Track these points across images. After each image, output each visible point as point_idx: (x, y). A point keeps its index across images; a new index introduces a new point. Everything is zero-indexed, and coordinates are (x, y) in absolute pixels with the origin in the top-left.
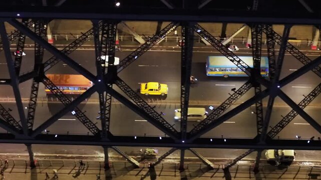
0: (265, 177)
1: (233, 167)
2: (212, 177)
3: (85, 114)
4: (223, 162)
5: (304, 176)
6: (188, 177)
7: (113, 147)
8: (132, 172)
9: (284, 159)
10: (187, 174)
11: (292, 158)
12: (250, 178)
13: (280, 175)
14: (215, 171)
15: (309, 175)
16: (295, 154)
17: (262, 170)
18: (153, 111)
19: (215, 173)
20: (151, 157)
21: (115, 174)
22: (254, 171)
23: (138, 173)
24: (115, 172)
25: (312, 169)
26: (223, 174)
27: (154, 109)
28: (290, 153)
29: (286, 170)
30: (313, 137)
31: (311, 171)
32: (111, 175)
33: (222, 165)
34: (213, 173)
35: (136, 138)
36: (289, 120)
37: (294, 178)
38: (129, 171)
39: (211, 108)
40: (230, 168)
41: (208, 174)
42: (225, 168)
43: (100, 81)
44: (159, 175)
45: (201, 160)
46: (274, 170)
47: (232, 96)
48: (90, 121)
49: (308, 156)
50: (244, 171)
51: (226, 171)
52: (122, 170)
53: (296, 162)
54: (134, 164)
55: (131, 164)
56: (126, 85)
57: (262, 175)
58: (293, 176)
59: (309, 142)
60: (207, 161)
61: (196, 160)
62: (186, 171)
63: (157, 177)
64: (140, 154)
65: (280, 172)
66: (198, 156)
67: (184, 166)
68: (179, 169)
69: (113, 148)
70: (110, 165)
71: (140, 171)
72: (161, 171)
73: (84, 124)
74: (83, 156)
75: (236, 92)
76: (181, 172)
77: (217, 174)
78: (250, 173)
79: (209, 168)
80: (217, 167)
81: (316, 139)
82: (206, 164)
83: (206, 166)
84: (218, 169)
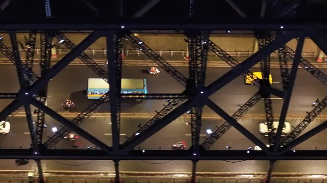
36: (224, 130)
47: (166, 107)
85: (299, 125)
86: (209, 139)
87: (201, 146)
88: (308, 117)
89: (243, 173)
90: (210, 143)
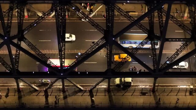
0: (114, 95)
1: (95, 89)
2: (82, 95)
3: (4, 59)
4: (89, 86)
5: (138, 94)
6: (67, 96)
7: (21, 78)
8: (34, 94)
9: (126, 84)
10: (67, 94)
11: (131, 83)
12: (105, 95)
13: (123, 94)
14: (84, 92)
15: (141, 93)
16: (132, 81)
17: (113, 91)
18: (45, 57)
19: (84, 93)
20: (45, 84)
21: (24, 95)
22: (108, 91)
23: (38, 94)
24: (24, 94)
25: (142, 89)
26: (89, 94)
27: (45, 55)
28: (129, 80)
29: (127, 91)
30: (141, 70)
31: (142, 91)
32: (22, 95)
33: (88, 88)
34: (83, 93)
35: (33, 73)
37: (132, 95)
38: (32, 93)
39: (79, 54)
40: (93, 90)
41: (80, 94)
42: (90, 90)
43: (6, 38)
44: (50, 95)
45: (75, 85)
46: (120, 91)
47: (92, 46)
48: (7, 63)
49: (141, 82)
50: (101, 92)
51: (91, 92)
52: (29, 92)
53: (133, 86)
54: (35, 89)
55: (33, 89)
56: (29, 41)
57: (112, 94)
58: (131, 94)
59: (138, 73)
60: (79, 86)
61: (72, 86)
62: (66, 92)
63: (49, 96)
64: (39, 83)
65: (123, 92)
66: (73, 83)
67: (65, 90)
68: (62, 91)
69: (21, 80)
70: (21, 90)
71: (39, 93)
72: (52, 93)
73: (3, 65)
74: (5, 85)
75: (95, 44)
76: (63, 93)
77: (85, 94)
78: (105, 93)
79: (80, 90)
80: (85, 89)
81: (142, 71)
82: (78, 88)
83: (78, 89)
84: (86, 91)
85: (171, 57)
86: (118, 65)
87: (113, 69)
88: (177, 52)
89: (140, 85)
90: (118, 68)
